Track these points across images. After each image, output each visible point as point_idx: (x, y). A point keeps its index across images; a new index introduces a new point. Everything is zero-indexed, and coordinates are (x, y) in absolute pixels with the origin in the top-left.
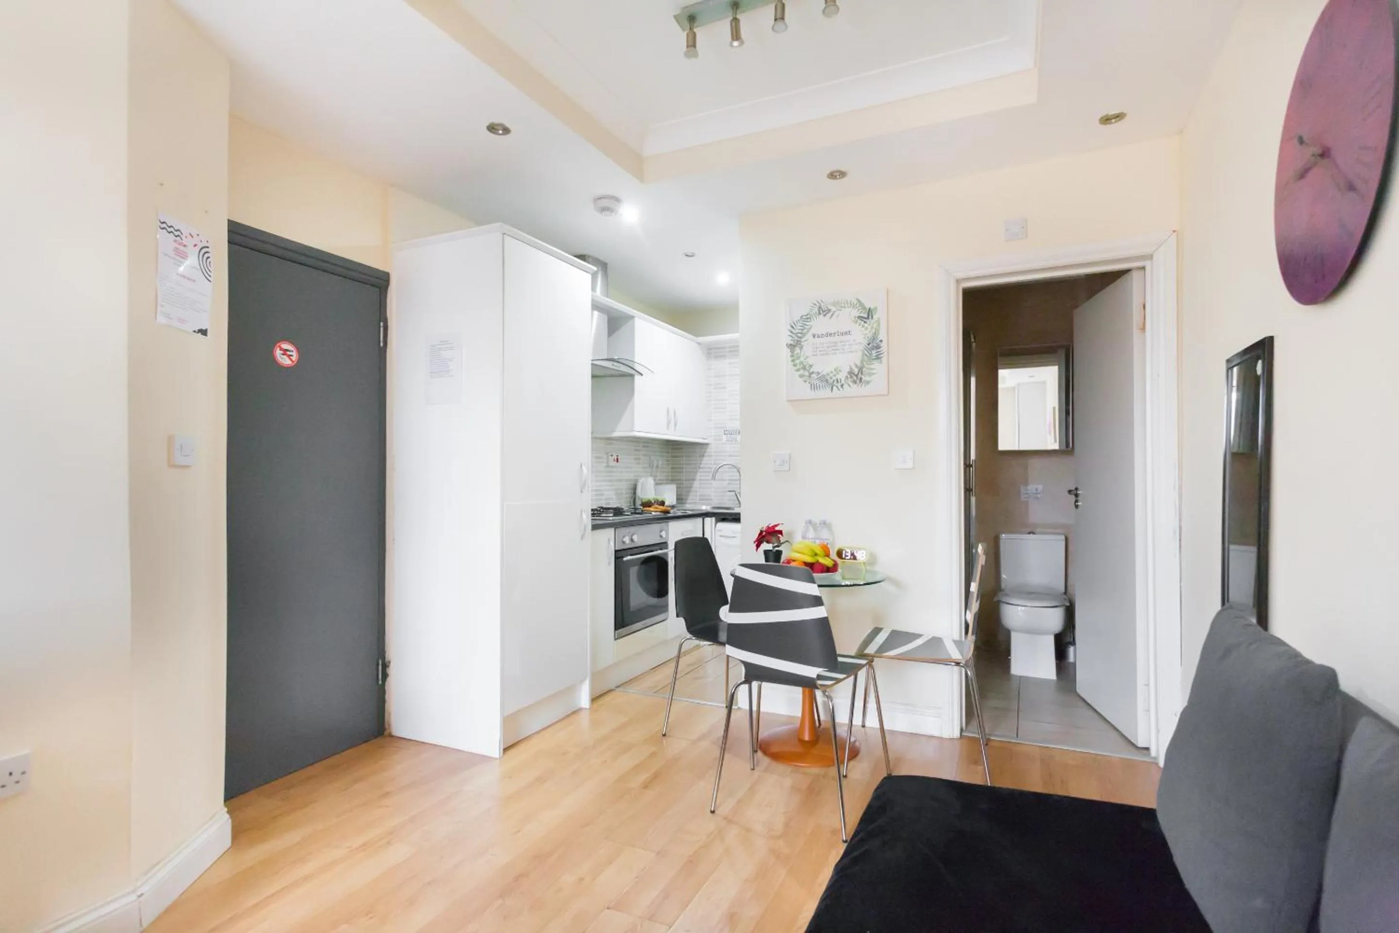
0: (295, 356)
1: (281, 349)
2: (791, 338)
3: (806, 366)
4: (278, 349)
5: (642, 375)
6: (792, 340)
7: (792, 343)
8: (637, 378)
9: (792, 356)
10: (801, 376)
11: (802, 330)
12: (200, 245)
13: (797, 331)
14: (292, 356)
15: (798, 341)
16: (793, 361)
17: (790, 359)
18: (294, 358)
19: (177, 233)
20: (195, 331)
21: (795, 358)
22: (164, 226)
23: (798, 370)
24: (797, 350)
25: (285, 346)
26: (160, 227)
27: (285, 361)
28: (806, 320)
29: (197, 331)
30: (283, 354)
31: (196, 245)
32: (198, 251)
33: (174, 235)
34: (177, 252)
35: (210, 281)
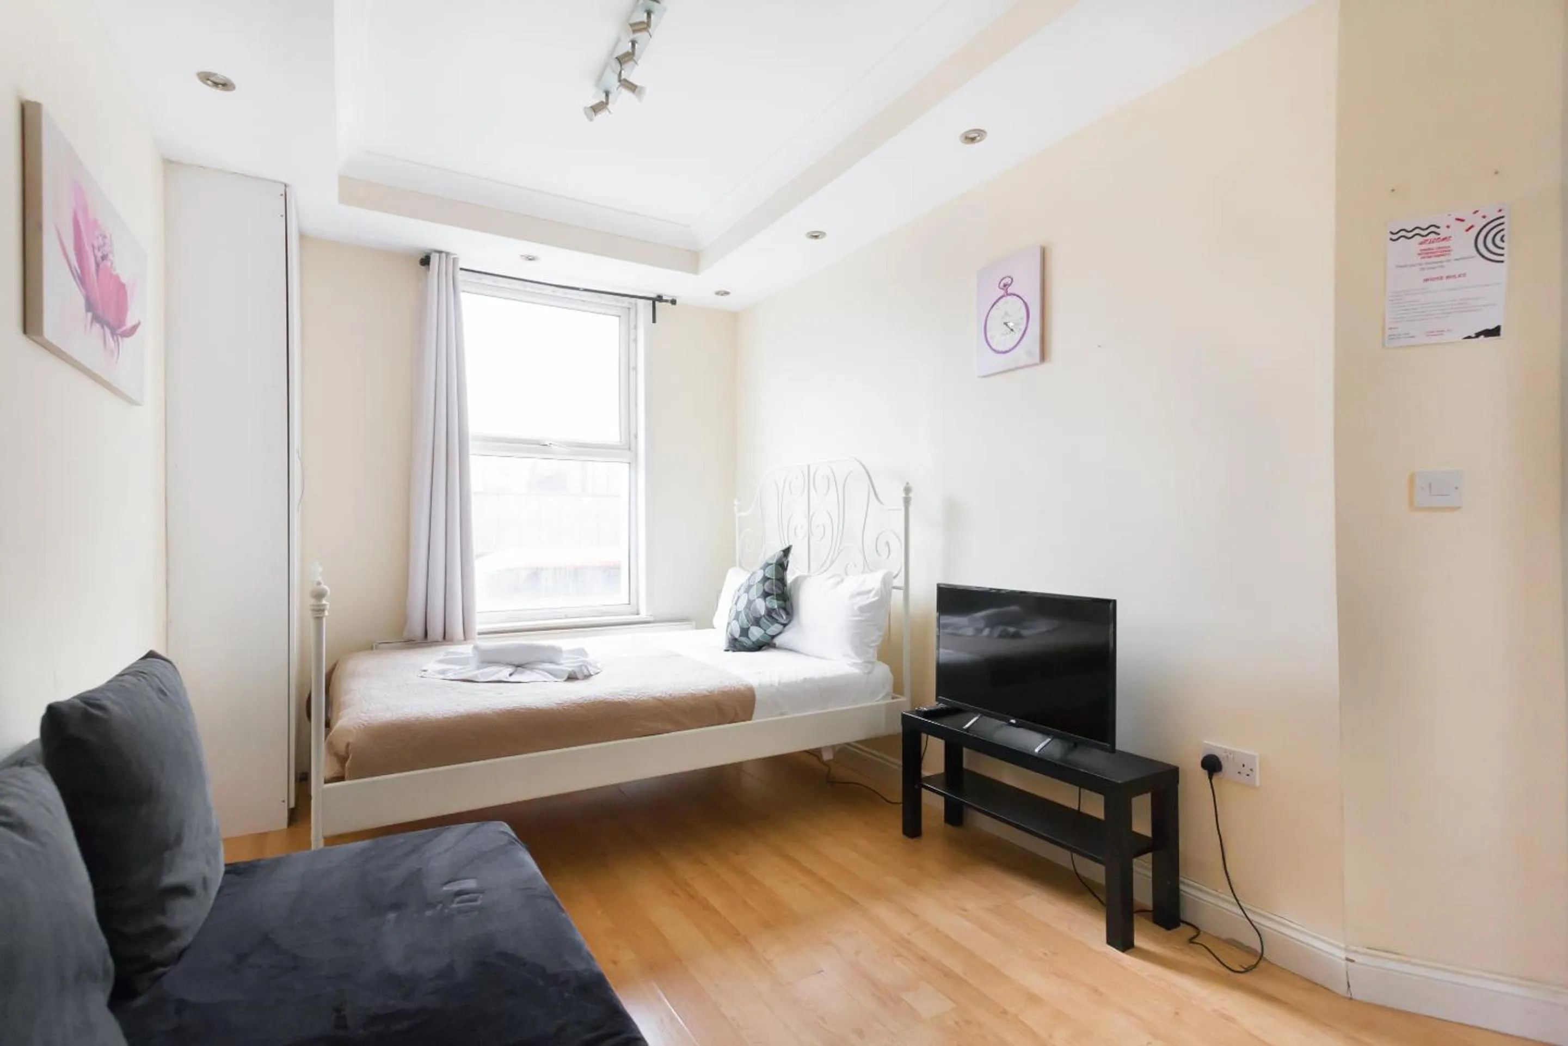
12: (1476, 225)
19: (1427, 232)
20: (1469, 337)
22: (1399, 235)
26: (1391, 239)
29: (1473, 336)
31: (1472, 227)
32: (1474, 232)
33: (1423, 236)
34: (1426, 254)
35: (1502, 262)
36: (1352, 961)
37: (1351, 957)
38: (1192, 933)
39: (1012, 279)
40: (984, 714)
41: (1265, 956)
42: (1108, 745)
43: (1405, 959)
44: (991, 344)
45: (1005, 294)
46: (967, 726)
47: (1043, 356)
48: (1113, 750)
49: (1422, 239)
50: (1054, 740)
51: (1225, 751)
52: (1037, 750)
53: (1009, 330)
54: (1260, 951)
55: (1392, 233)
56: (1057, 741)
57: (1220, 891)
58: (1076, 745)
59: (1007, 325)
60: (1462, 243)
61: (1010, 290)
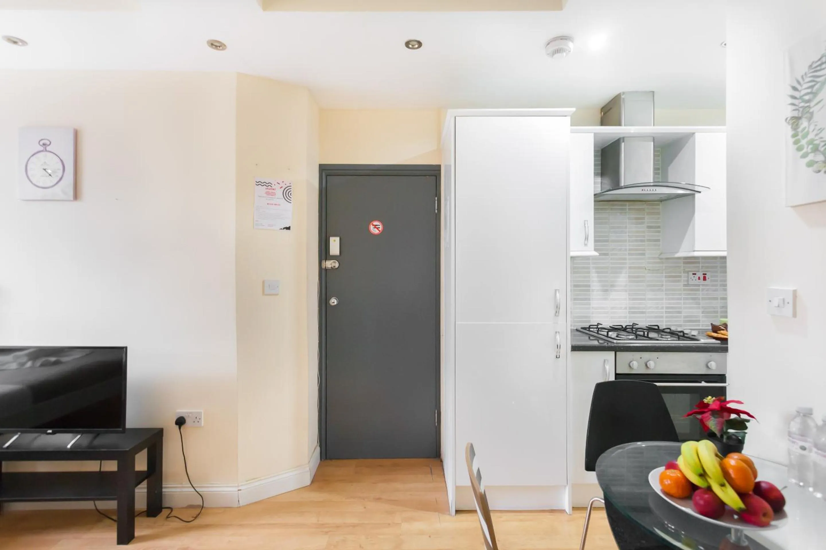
0: (381, 228)
1: (373, 225)
2: (794, 107)
3: (819, 145)
4: (372, 225)
5: (700, 192)
6: (794, 110)
7: (796, 114)
8: (697, 195)
9: (794, 136)
10: (810, 164)
11: (812, 87)
12: (284, 187)
13: (803, 92)
14: (379, 228)
15: (804, 108)
16: (796, 143)
17: (791, 140)
18: (380, 229)
19: (268, 185)
20: (281, 229)
21: (799, 137)
22: (259, 183)
23: (804, 156)
24: (804, 124)
25: (375, 223)
26: (256, 185)
27: (376, 231)
28: (819, 68)
29: (282, 228)
30: (374, 228)
31: (282, 187)
32: (283, 189)
33: (266, 186)
34: (268, 193)
35: (291, 203)
36: (240, 490)
37: (240, 488)
38: (168, 511)
39: (50, 143)
40: (22, 432)
41: (204, 506)
42: (121, 429)
43: (259, 479)
44: (32, 180)
45: (45, 150)
46: (7, 445)
47: (76, 196)
48: (124, 430)
49: (266, 187)
50: (83, 435)
51: (187, 413)
52: (69, 446)
53: (48, 175)
54: (202, 505)
55: (256, 182)
56: (85, 435)
57: (184, 483)
58: (98, 435)
59: (46, 171)
60: (279, 193)
61: (48, 148)
